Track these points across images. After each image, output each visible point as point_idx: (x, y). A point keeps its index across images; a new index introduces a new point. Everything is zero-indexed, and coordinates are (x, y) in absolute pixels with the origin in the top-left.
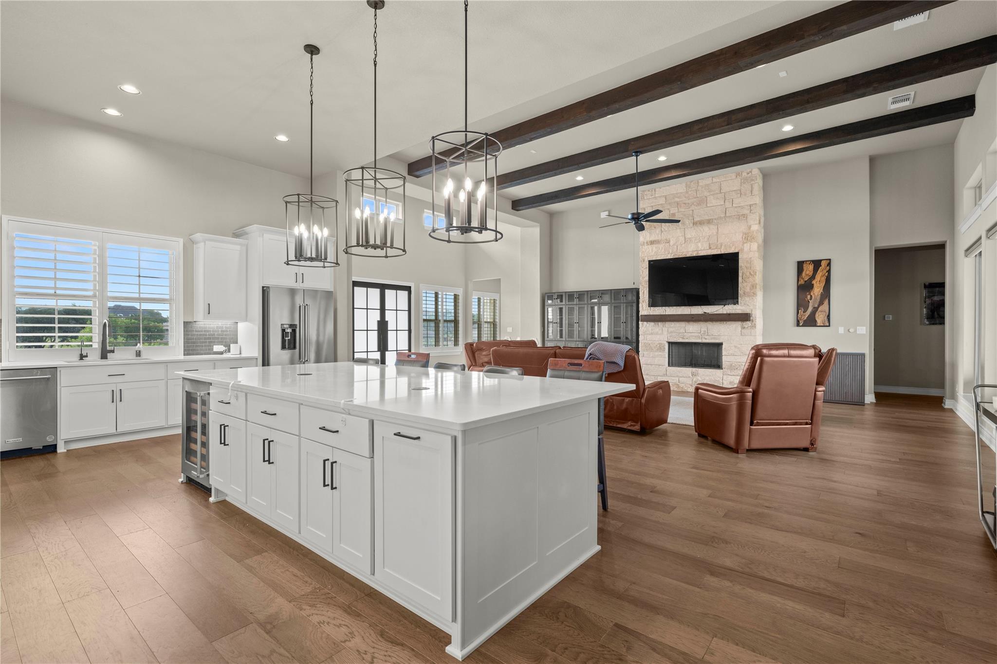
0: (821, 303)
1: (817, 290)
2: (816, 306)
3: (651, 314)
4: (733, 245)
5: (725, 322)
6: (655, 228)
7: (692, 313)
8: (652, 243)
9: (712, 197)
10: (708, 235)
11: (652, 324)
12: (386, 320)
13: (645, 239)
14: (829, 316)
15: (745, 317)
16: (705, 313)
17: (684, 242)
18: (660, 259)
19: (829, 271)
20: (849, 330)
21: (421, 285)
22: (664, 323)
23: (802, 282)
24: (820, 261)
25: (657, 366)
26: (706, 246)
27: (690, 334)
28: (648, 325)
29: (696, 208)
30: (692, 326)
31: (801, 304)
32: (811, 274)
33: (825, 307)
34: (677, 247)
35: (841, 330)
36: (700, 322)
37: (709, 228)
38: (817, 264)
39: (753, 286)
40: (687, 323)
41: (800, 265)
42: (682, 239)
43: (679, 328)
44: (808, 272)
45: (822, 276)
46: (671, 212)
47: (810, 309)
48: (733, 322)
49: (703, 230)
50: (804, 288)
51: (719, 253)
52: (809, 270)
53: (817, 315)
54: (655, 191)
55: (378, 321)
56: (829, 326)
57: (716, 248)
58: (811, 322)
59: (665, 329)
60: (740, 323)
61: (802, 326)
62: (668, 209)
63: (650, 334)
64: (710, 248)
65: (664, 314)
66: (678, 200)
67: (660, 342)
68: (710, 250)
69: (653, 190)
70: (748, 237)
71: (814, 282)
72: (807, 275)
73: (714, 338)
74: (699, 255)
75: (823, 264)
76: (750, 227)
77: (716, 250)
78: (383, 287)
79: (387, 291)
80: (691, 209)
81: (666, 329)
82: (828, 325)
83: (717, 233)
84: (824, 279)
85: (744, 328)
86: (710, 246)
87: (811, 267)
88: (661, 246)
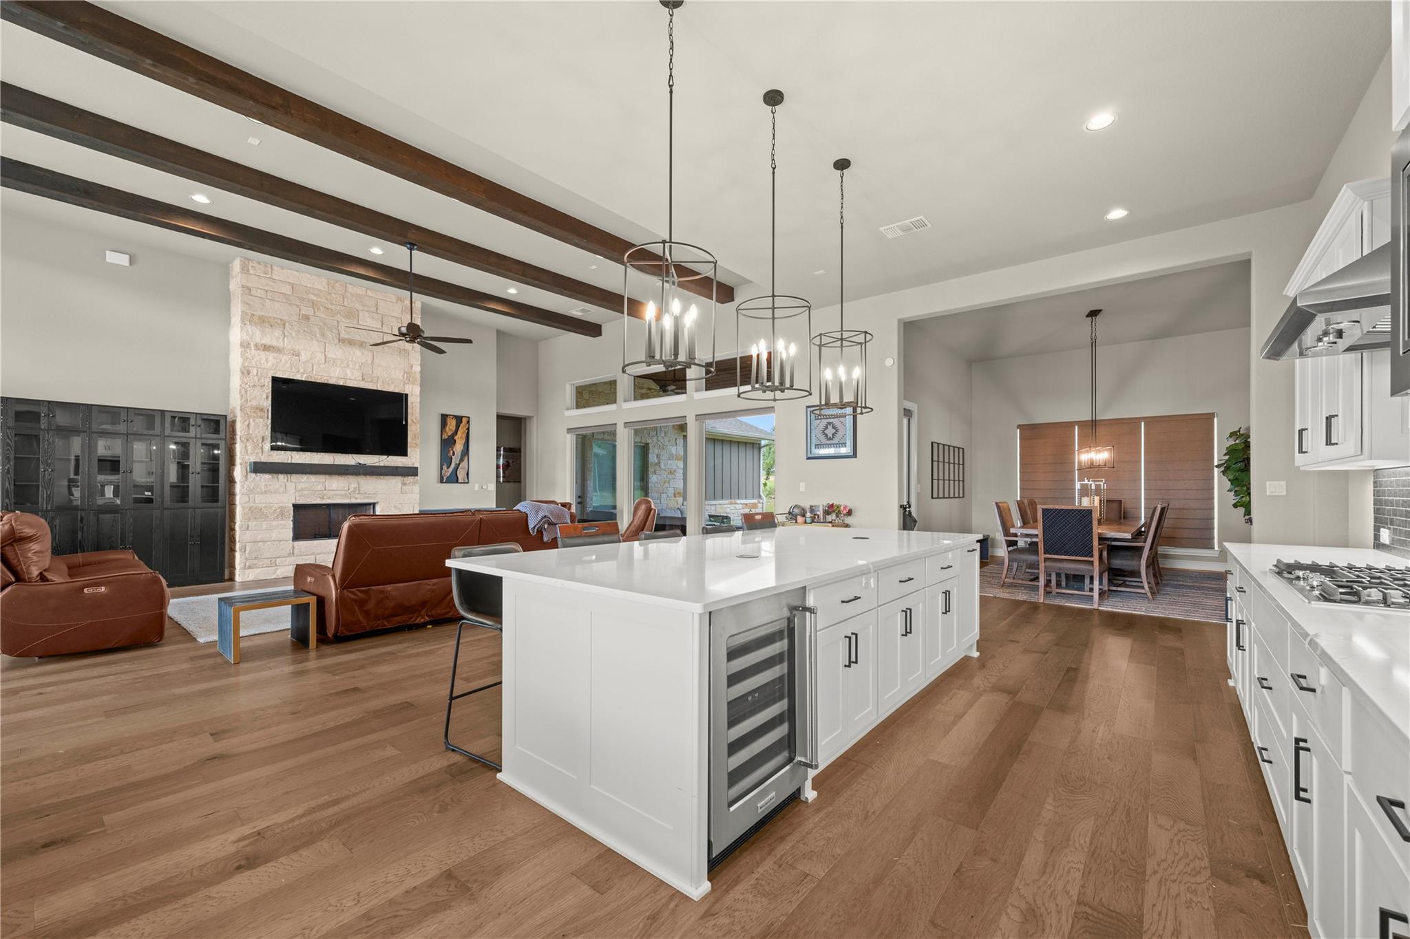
0: (462, 460)
1: (459, 447)
2: (458, 462)
3: (263, 461)
4: (392, 383)
5: (382, 477)
6: (271, 326)
7: (335, 463)
8: (266, 348)
9: (367, 314)
10: (360, 361)
11: (267, 476)
13: (251, 338)
14: (468, 474)
15: (412, 472)
16: (360, 464)
17: (324, 361)
18: (281, 376)
19: (468, 429)
20: (482, 487)
22: (289, 475)
23: (445, 436)
24: (462, 417)
25: (276, 543)
26: (358, 375)
27: (332, 492)
28: (258, 478)
29: (344, 320)
30: (335, 482)
31: (445, 459)
32: (454, 429)
33: (464, 464)
34: (313, 365)
35: (477, 487)
36: (349, 476)
37: (363, 353)
38: (459, 419)
39: (415, 436)
40: (327, 476)
41: (444, 418)
42: (320, 357)
43: (315, 483)
44: (451, 427)
45: (463, 433)
46: (303, 312)
47: (453, 465)
48: (393, 477)
49: (354, 353)
50: (447, 444)
51: (375, 388)
52: (452, 424)
53: (458, 472)
54: (272, 268)
56: (468, 483)
57: (371, 382)
58: (453, 479)
59: (291, 486)
60: (400, 478)
61: (445, 482)
62: (297, 306)
63: (262, 493)
64: (363, 379)
65: (289, 462)
66: (315, 298)
67: (281, 505)
68: (363, 382)
69: (269, 266)
70: (409, 377)
71: (456, 438)
72: (450, 430)
73: (368, 497)
74: (347, 385)
75: (464, 420)
76: (412, 367)
77: (371, 384)
80: (335, 318)
81: (293, 485)
82: (467, 481)
83: (372, 362)
84: (465, 435)
85: (405, 484)
86: (363, 376)
87: (454, 422)
88: (284, 358)
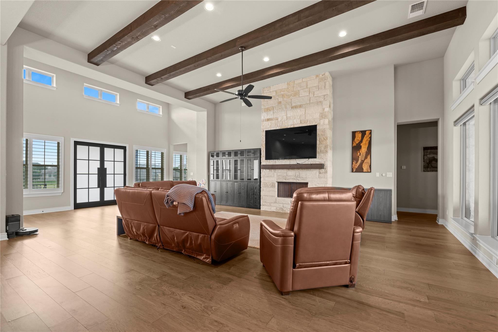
0: (366, 158)
1: (364, 150)
2: (363, 159)
3: (268, 164)
4: (314, 121)
5: (309, 170)
6: (270, 111)
7: (290, 164)
8: (268, 120)
9: (302, 91)
10: (300, 114)
11: (268, 170)
12: (105, 167)
13: (264, 117)
14: (370, 166)
15: (321, 166)
16: (298, 163)
17: (286, 119)
18: (272, 129)
19: (370, 138)
20: (382, 175)
21: (134, 146)
22: (275, 170)
23: (355, 144)
24: (365, 131)
25: (271, 197)
26: (299, 121)
27: (289, 177)
28: (266, 171)
29: (293, 98)
30: (290, 172)
31: (354, 159)
32: (360, 139)
33: (368, 160)
34: (282, 122)
35: (378, 175)
36: (295, 169)
37: (301, 110)
38: (363, 133)
39: (325, 147)
40: (288, 170)
41: (354, 133)
42: (285, 117)
43: (283, 173)
44: (358, 138)
45: (367, 141)
46: (279, 101)
47: (360, 161)
48: (314, 170)
49: (297, 112)
50: (356, 148)
51: (306, 125)
52: (359, 137)
53: (363, 165)
54: (270, 88)
55: (98, 168)
56: (371, 172)
57: (304, 123)
58: (360, 170)
59: (275, 174)
60: (318, 170)
61: (355, 172)
62: (277, 99)
63: (267, 177)
64: (301, 123)
65: (275, 164)
66: (283, 93)
67: (273, 182)
68: (301, 124)
69: (269, 87)
70: (323, 116)
71: (362, 144)
72: (357, 140)
73: (303, 179)
74: (294, 127)
75: (367, 133)
76: (324, 109)
77: (304, 124)
78: (102, 147)
79: (106, 149)
80: (290, 98)
81: (276, 173)
82: (370, 171)
83: (305, 113)
84: (368, 142)
85: (320, 173)
86: (301, 121)
87: (360, 135)
88: (273, 122)
